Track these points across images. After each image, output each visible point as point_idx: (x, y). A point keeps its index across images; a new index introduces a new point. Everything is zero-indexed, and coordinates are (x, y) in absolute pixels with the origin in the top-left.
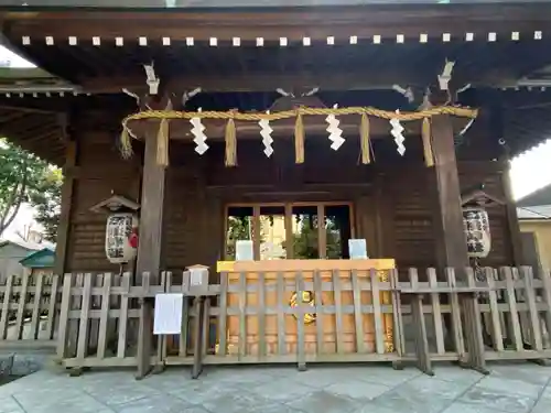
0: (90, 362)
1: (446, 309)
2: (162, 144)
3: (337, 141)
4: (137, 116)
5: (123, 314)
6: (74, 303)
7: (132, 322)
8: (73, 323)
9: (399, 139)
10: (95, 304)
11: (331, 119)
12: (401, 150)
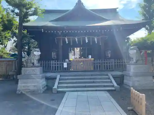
0: (55, 71)
1: (99, 65)
2: (61, 41)
3: (87, 41)
4: (57, 38)
5: (59, 65)
6: (53, 64)
7: (60, 66)
8: (53, 67)
9: (96, 41)
10: (55, 64)
11: (86, 38)
12: (96, 42)
